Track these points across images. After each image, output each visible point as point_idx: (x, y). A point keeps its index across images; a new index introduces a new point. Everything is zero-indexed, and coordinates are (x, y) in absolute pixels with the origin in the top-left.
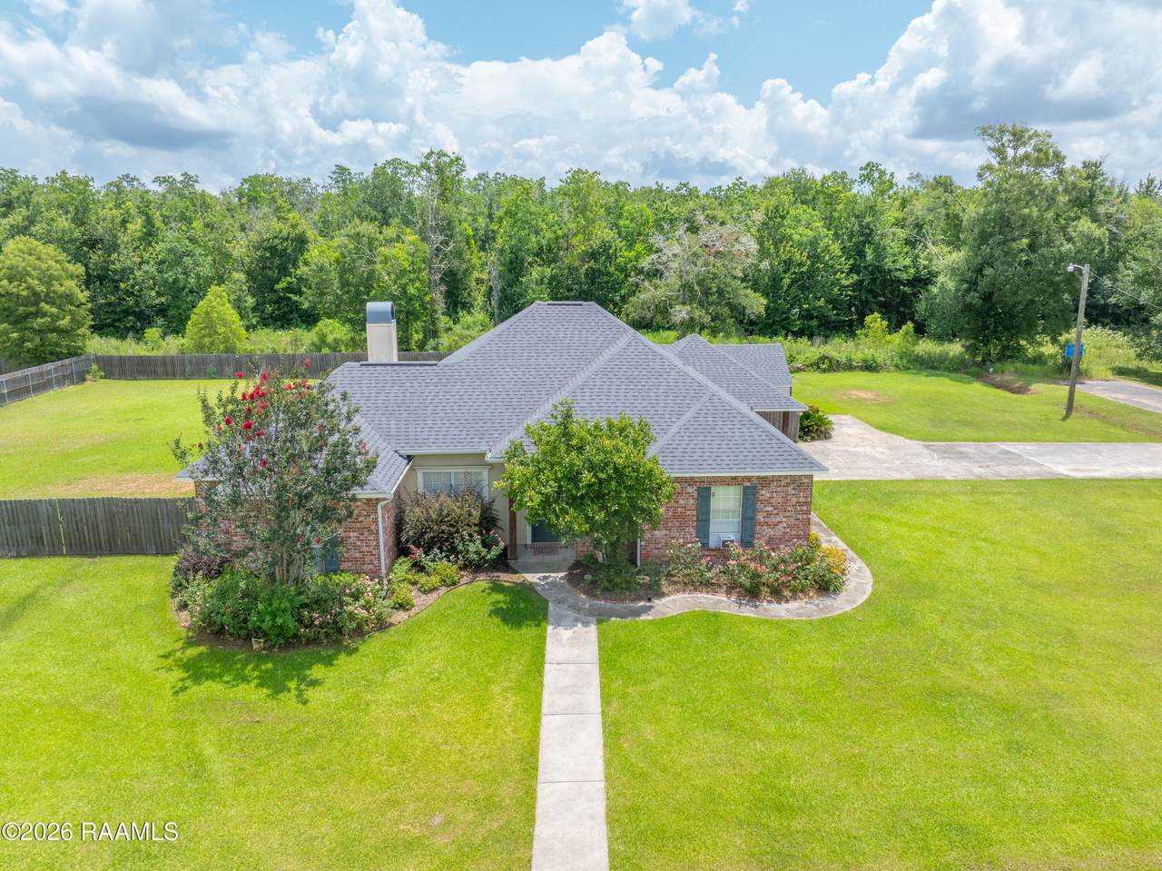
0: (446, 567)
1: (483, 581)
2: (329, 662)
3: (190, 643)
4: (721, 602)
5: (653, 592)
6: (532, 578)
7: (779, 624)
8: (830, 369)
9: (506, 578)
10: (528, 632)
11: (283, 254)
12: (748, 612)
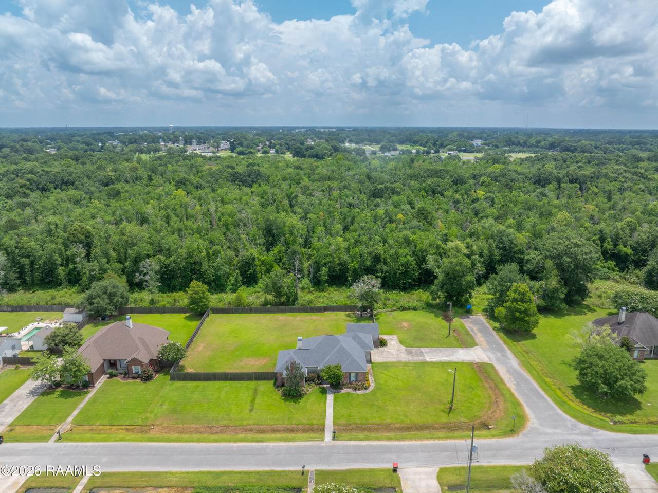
0: (313, 384)
1: (318, 387)
2: (300, 399)
3: (282, 396)
4: (351, 391)
5: (342, 389)
6: (325, 386)
7: (357, 395)
8: (403, 310)
9: (321, 386)
10: (324, 395)
11: (249, 263)
12: (354, 393)
